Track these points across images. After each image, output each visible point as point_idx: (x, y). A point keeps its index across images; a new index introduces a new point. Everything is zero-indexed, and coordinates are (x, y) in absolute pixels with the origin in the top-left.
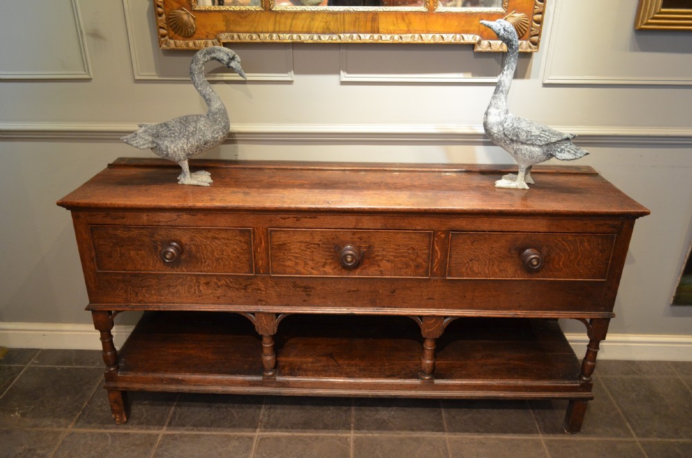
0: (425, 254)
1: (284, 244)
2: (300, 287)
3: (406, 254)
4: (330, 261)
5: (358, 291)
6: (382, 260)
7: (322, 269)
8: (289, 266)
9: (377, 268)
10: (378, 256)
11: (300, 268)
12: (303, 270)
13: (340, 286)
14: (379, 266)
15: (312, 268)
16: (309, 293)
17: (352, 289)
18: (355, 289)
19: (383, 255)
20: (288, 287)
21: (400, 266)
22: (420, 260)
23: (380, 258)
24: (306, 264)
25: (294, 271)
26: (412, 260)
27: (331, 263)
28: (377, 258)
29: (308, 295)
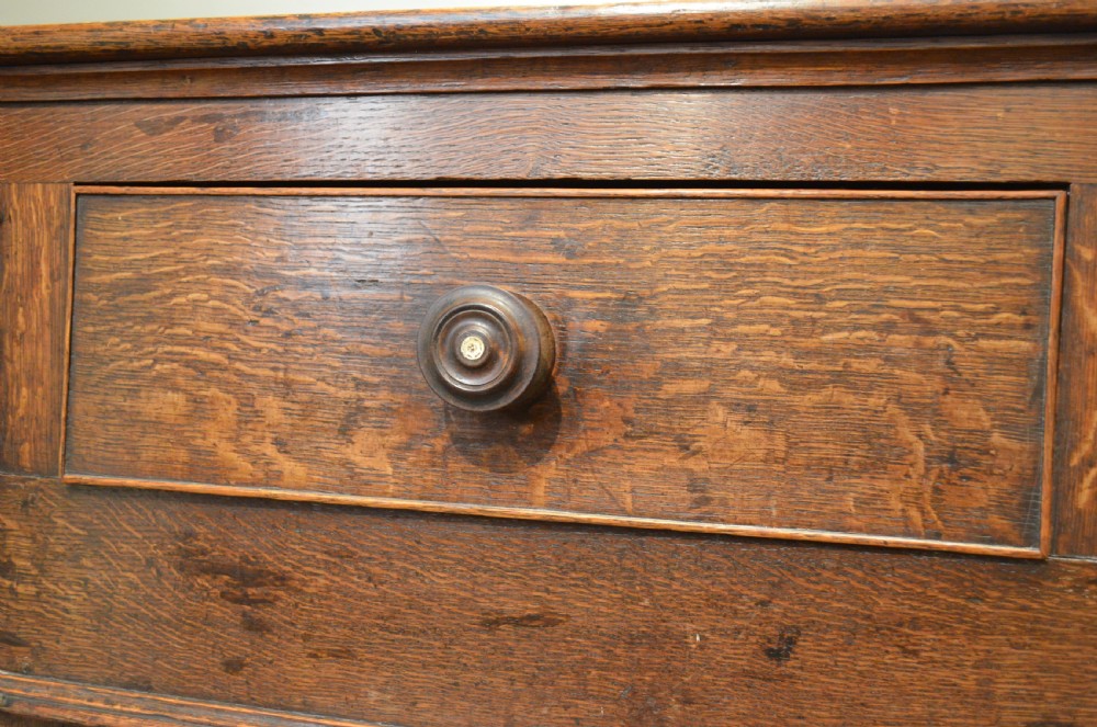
0: (1007, 362)
1: (143, 284)
2: (214, 570)
3: (870, 365)
4: (384, 396)
5: (545, 620)
6: (704, 398)
7: (333, 450)
8: (157, 424)
9: (671, 460)
10: (678, 370)
11: (215, 439)
12: (226, 452)
13: (441, 581)
14: (685, 446)
15: (279, 444)
16: (263, 613)
17: (512, 607)
18: (532, 608)
19: (709, 368)
20: (150, 562)
21: (832, 450)
22: (968, 413)
23: (690, 387)
24: (249, 413)
25: (182, 455)
26: (914, 410)
27: (387, 410)
28: (670, 389)
29: (254, 626)
